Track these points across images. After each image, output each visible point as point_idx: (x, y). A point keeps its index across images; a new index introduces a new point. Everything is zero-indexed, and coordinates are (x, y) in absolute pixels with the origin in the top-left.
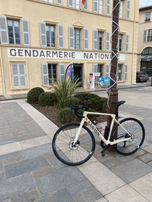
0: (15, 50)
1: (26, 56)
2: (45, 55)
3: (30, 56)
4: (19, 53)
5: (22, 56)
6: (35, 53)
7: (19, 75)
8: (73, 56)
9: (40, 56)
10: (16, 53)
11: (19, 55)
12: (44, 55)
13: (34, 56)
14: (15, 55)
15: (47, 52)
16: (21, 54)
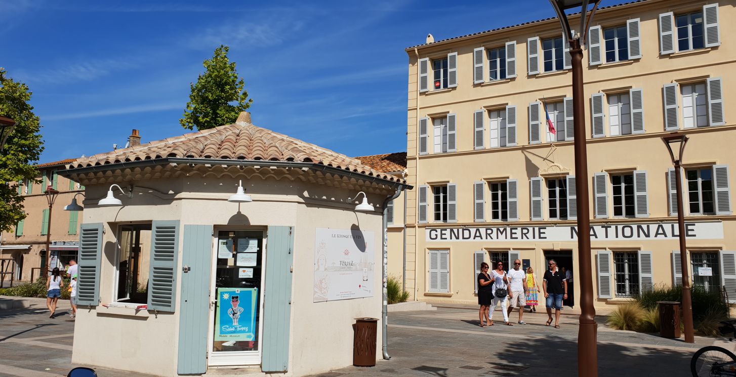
0: (436, 231)
1: (451, 238)
2: (484, 235)
3: (458, 238)
4: (442, 234)
5: (446, 239)
6: (466, 234)
7: (439, 271)
8: (542, 235)
9: (474, 238)
10: (436, 235)
11: (442, 238)
12: (480, 236)
13: (463, 238)
14: (436, 238)
15: (487, 230)
16: (443, 236)
